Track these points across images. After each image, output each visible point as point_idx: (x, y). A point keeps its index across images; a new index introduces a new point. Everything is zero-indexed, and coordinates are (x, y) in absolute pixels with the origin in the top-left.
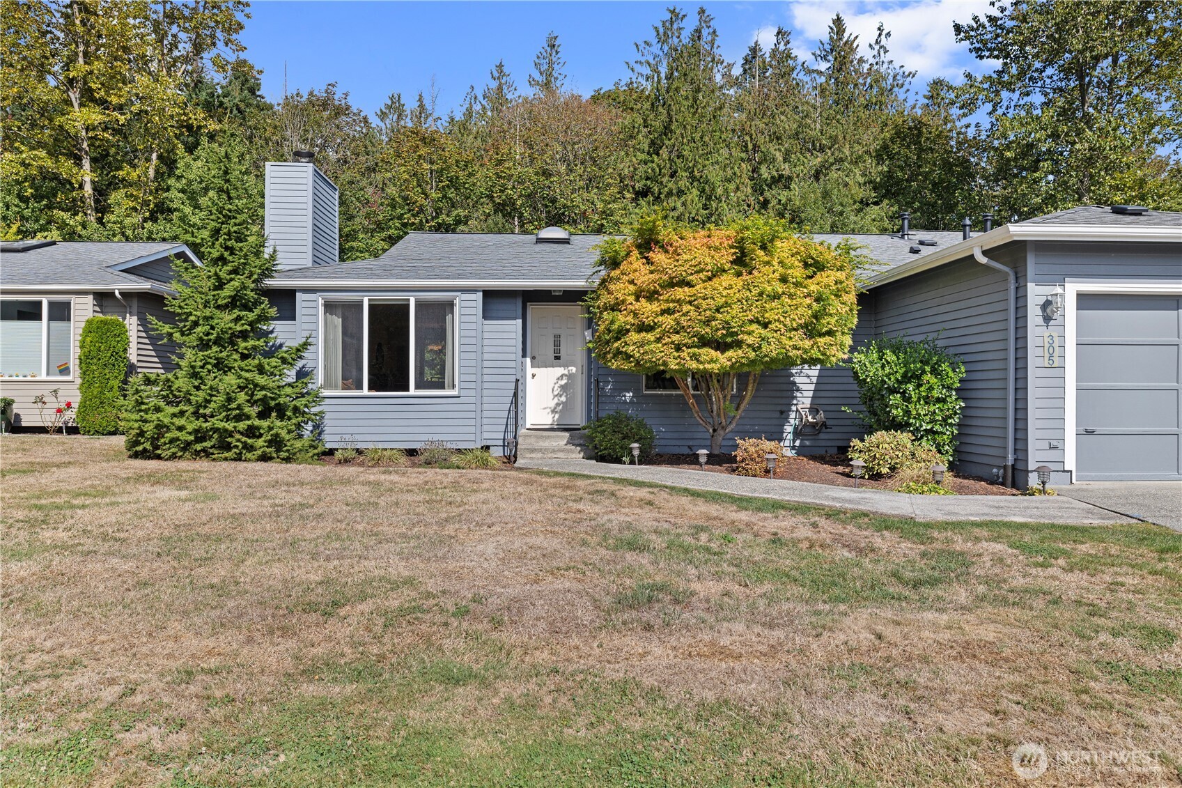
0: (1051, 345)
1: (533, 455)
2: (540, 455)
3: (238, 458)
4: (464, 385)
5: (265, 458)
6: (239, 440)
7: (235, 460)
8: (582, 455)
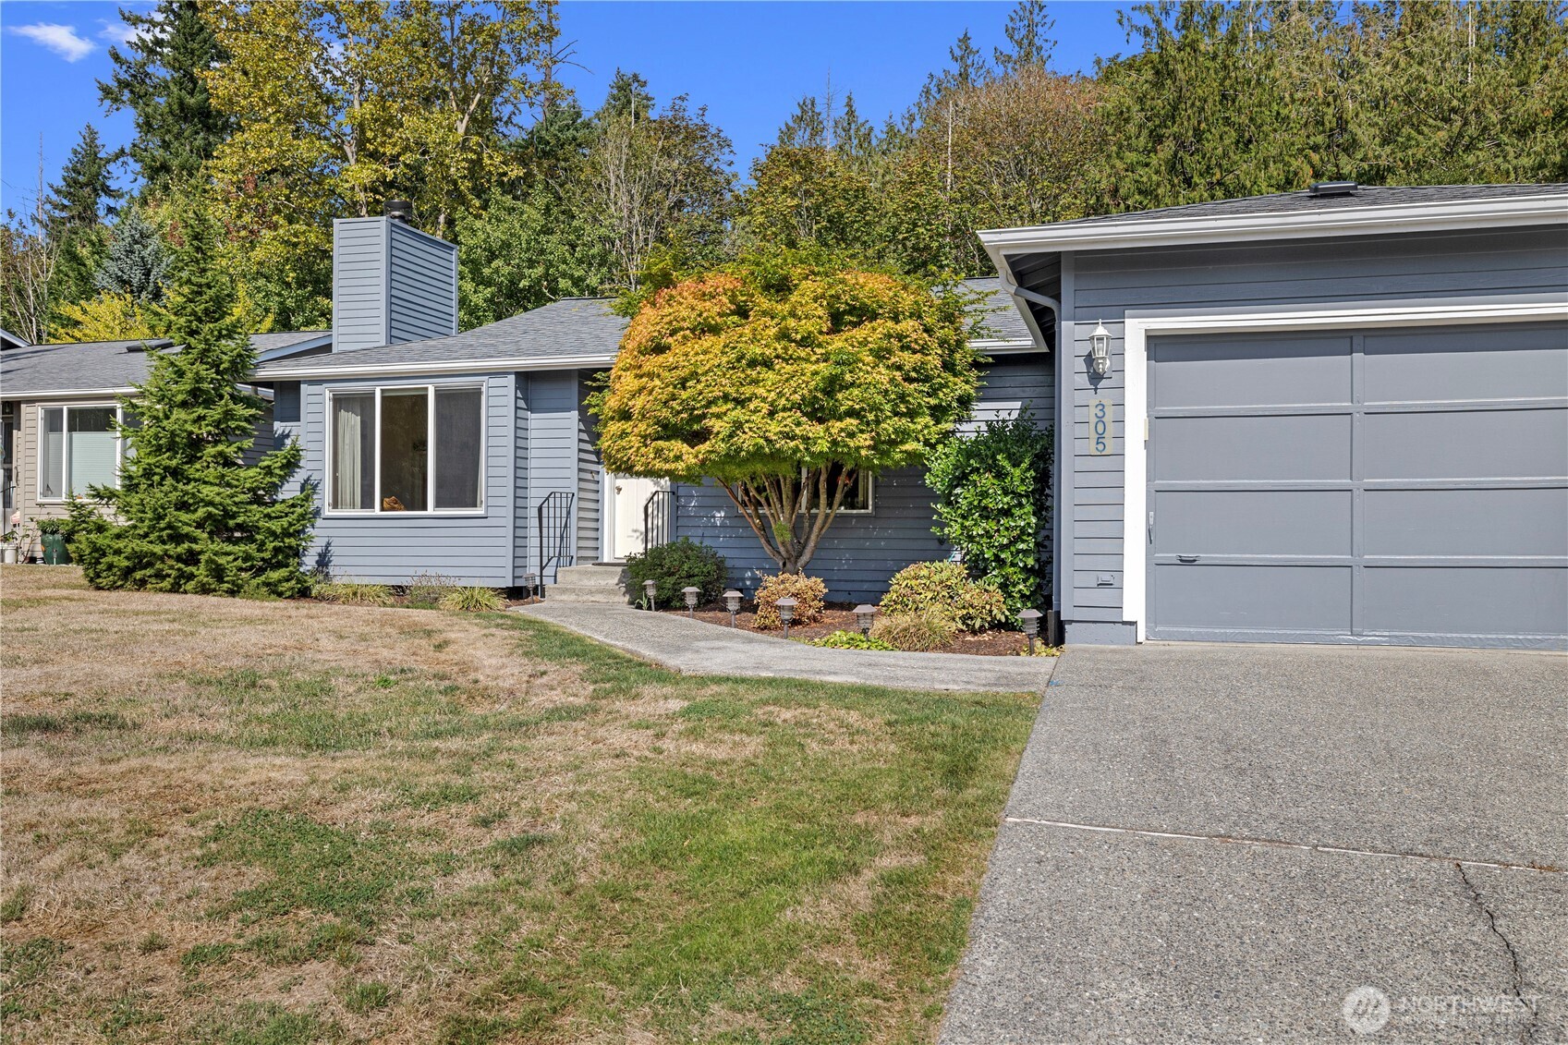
0: (1100, 419)
1: (564, 597)
2: (573, 597)
3: (175, 589)
4: (492, 501)
5: (204, 590)
6: (171, 567)
7: (170, 591)
8: (627, 598)
